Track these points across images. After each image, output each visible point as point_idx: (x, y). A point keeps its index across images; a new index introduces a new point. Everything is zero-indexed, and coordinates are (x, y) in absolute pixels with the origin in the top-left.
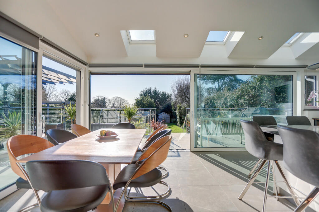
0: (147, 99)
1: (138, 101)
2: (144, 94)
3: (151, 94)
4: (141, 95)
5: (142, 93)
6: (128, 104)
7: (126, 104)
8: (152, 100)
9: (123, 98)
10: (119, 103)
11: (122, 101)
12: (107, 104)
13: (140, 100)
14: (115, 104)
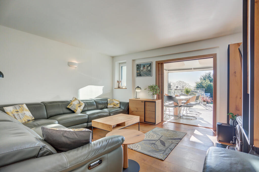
0: (206, 82)
1: (198, 84)
2: (204, 78)
3: (210, 78)
4: (201, 79)
5: (202, 77)
6: (190, 87)
7: (188, 87)
8: (212, 83)
9: (185, 82)
10: (182, 85)
11: (184, 85)
12: (172, 87)
13: (200, 83)
14: (179, 86)
